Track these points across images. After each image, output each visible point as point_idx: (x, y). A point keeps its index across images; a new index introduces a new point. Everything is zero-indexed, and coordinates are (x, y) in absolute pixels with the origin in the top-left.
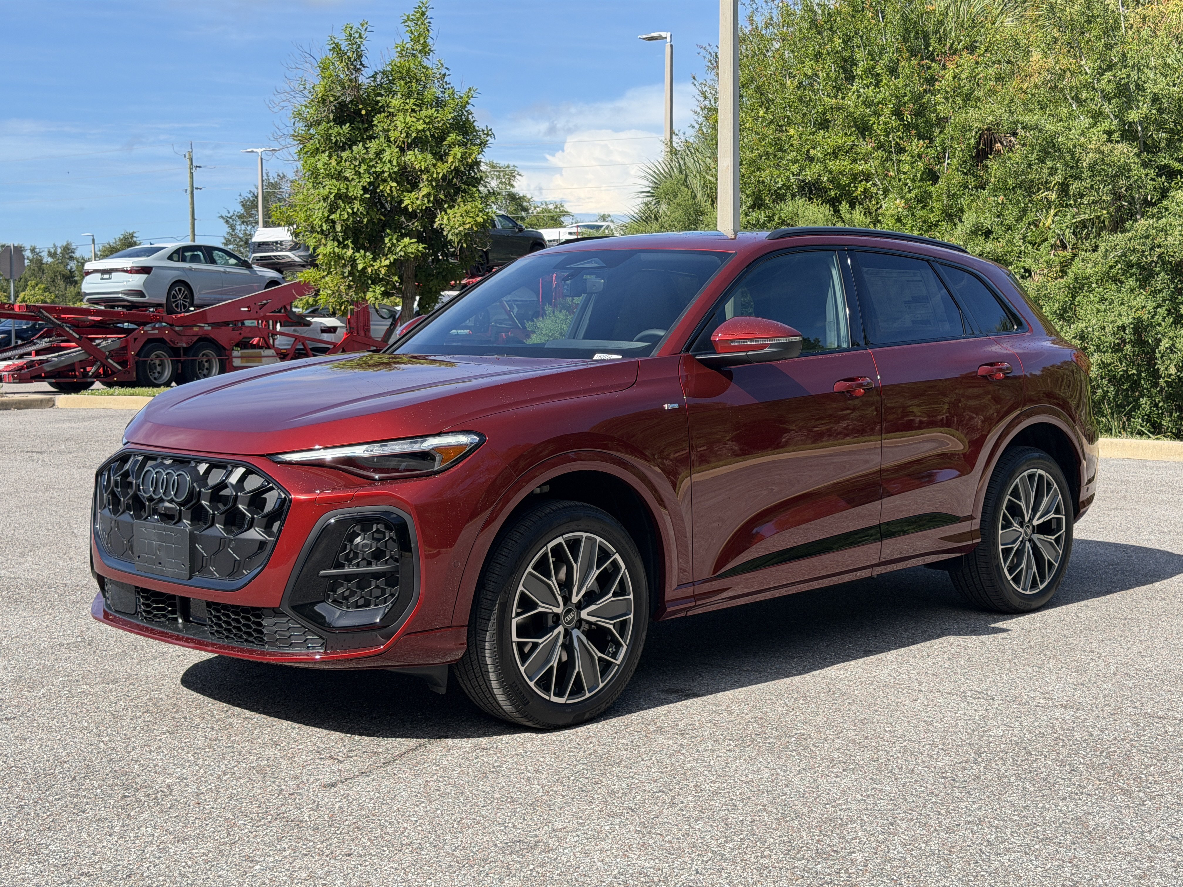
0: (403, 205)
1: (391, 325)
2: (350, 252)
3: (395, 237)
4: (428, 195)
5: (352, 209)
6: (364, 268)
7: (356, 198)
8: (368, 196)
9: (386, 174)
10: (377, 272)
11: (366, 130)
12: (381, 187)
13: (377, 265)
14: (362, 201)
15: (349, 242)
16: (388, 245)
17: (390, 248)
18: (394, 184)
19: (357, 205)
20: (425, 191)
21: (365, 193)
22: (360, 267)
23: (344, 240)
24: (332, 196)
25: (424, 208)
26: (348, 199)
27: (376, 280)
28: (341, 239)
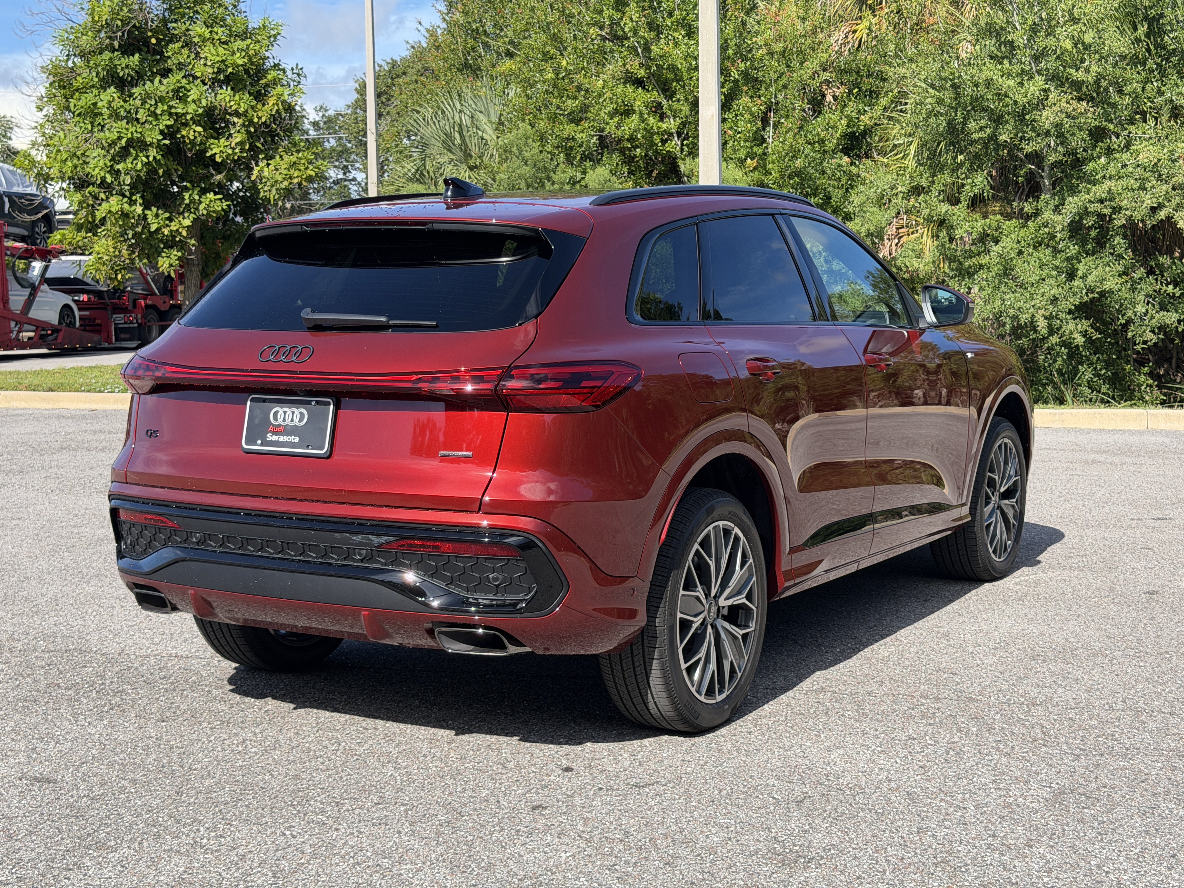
0: (208, 154)
1: (31, 294)
2: (139, 210)
3: (196, 192)
4: (241, 143)
5: (147, 157)
6: (158, 230)
7: (151, 144)
8: (167, 142)
9: (189, 117)
10: (173, 235)
11: (158, 61)
12: (184, 133)
13: (174, 226)
14: (159, 147)
15: (137, 197)
16: (187, 201)
17: (188, 205)
18: (199, 129)
19: (153, 153)
20: (238, 138)
21: (164, 139)
22: (153, 228)
23: (132, 194)
24: (123, 142)
25: (236, 158)
26: (142, 145)
27: (171, 243)
28: (127, 194)
